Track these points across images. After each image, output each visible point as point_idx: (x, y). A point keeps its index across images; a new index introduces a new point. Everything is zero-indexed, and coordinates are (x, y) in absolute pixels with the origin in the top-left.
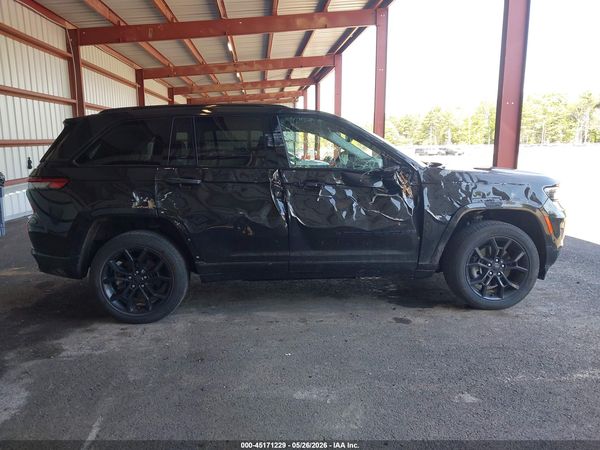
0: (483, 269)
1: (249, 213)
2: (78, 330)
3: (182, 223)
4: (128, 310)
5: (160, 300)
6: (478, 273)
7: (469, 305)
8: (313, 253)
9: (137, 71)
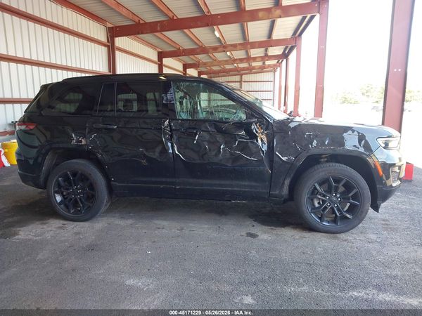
0: (323, 201)
1: (147, 150)
2: (37, 223)
3: (102, 155)
4: (69, 212)
5: (90, 207)
6: (319, 203)
7: (310, 228)
8: (191, 180)
9: (158, 52)
